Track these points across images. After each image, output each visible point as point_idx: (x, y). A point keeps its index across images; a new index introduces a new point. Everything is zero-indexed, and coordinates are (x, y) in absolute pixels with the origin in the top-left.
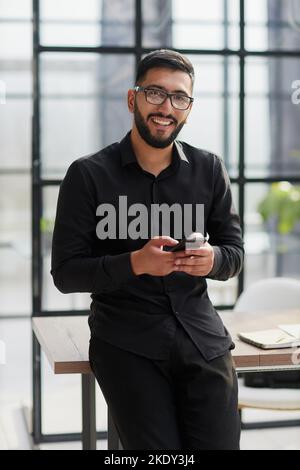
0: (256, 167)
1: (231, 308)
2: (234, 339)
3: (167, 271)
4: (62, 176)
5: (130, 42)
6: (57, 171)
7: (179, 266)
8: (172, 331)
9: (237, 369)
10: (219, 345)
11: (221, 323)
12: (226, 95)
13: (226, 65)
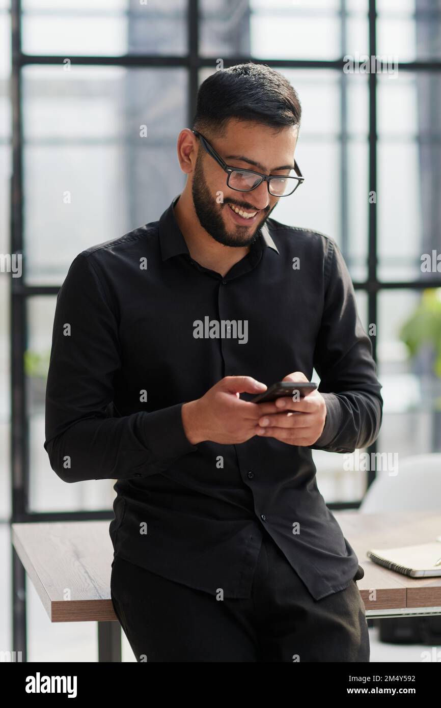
0: (396, 262)
1: (355, 506)
2: (362, 561)
3: (244, 435)
4: (59, 279)
5: (178, 47)
6: (52, 270)
7: (265, 428)
8: (255, 548)
9: (368, 613)
10: (336, 572)
11: (340, 533)
12: (343, 138)
13: (343, 86)
